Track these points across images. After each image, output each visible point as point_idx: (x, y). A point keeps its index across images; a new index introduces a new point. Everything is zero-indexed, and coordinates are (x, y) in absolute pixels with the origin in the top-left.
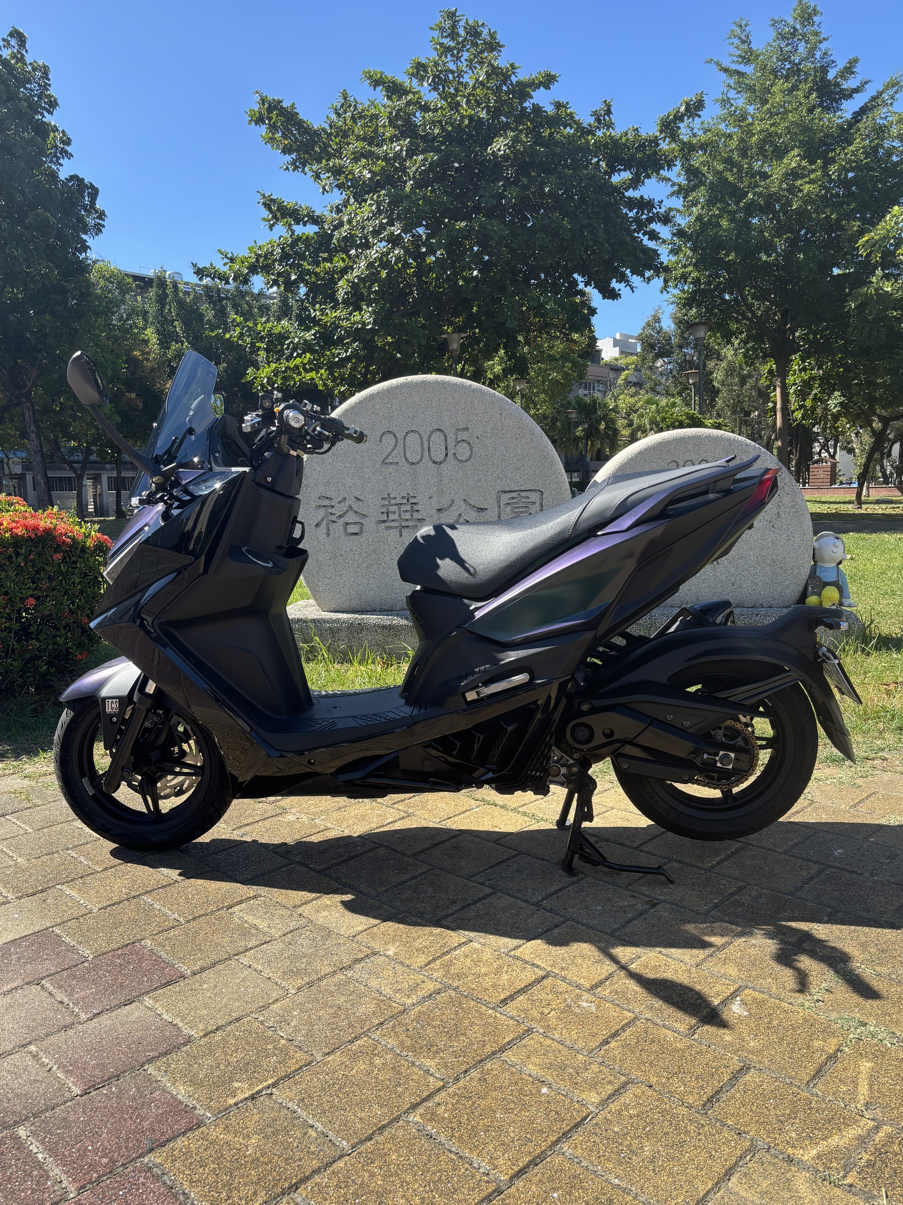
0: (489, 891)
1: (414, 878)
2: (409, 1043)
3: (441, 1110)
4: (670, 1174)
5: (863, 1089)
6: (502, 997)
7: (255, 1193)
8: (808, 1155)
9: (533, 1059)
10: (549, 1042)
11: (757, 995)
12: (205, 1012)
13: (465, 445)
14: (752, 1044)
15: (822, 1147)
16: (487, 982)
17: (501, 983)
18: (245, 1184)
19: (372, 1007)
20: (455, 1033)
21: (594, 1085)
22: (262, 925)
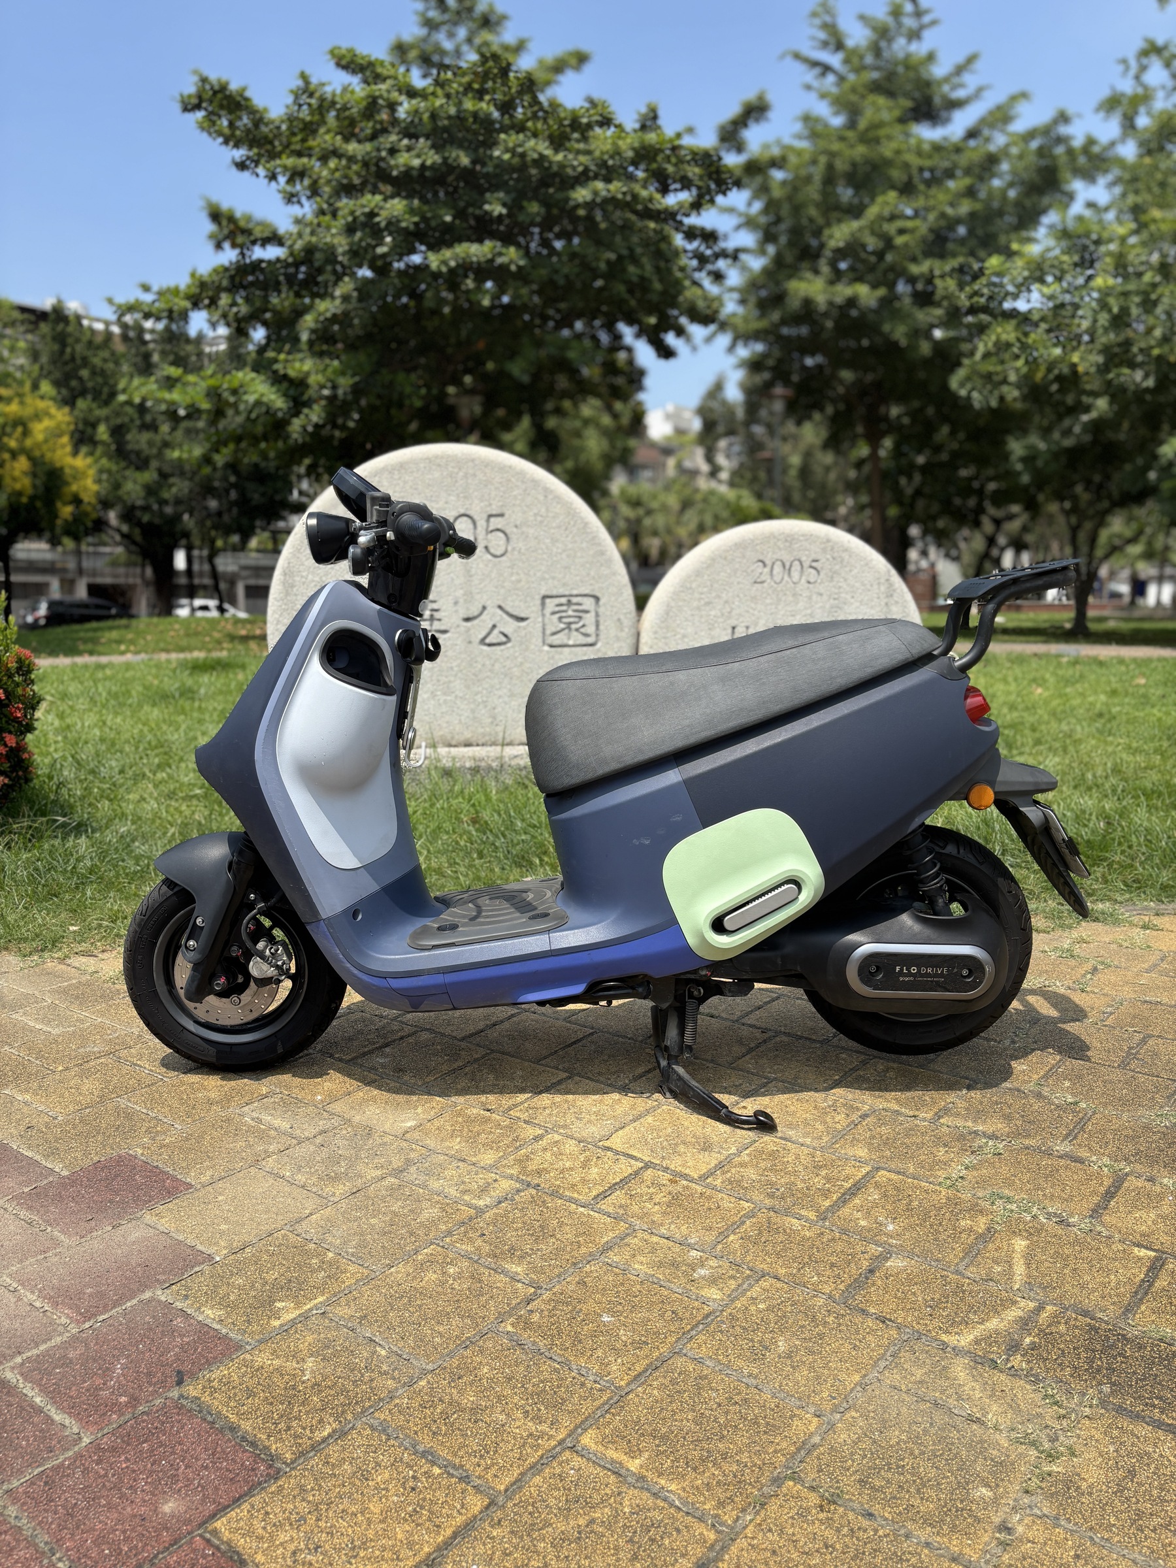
2: (487, 1248)
3: (535, 1317)
4: (811, 1368)
5: (1019, 1269)
6: (594, 1193)
7: (321, 1421)
8: (965, 1339)
9: (640, 1258)
10: (655, 1239)
11: (893, 1176)
12: (224, 1227)
13: (501, 535)
14: (891, 1227)
15: (978, 1331)
16: (575, 1177)
17: (591, 1177)
18: (307, 1413)
19: (435, 1212)
20: (542, 1233)
21: (713, 1281)
22: (285, 1126)
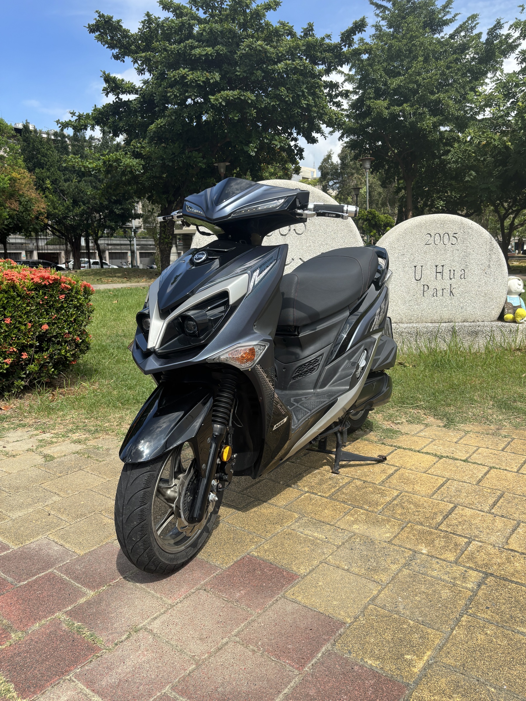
0: (452, 505)
1: (394, 499)
2: (497, 617)
16: (510, 569)
19: (448, 592)
